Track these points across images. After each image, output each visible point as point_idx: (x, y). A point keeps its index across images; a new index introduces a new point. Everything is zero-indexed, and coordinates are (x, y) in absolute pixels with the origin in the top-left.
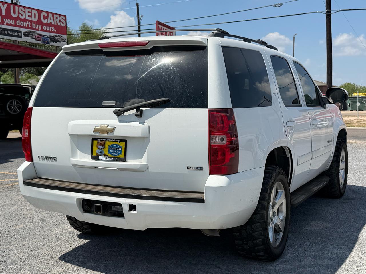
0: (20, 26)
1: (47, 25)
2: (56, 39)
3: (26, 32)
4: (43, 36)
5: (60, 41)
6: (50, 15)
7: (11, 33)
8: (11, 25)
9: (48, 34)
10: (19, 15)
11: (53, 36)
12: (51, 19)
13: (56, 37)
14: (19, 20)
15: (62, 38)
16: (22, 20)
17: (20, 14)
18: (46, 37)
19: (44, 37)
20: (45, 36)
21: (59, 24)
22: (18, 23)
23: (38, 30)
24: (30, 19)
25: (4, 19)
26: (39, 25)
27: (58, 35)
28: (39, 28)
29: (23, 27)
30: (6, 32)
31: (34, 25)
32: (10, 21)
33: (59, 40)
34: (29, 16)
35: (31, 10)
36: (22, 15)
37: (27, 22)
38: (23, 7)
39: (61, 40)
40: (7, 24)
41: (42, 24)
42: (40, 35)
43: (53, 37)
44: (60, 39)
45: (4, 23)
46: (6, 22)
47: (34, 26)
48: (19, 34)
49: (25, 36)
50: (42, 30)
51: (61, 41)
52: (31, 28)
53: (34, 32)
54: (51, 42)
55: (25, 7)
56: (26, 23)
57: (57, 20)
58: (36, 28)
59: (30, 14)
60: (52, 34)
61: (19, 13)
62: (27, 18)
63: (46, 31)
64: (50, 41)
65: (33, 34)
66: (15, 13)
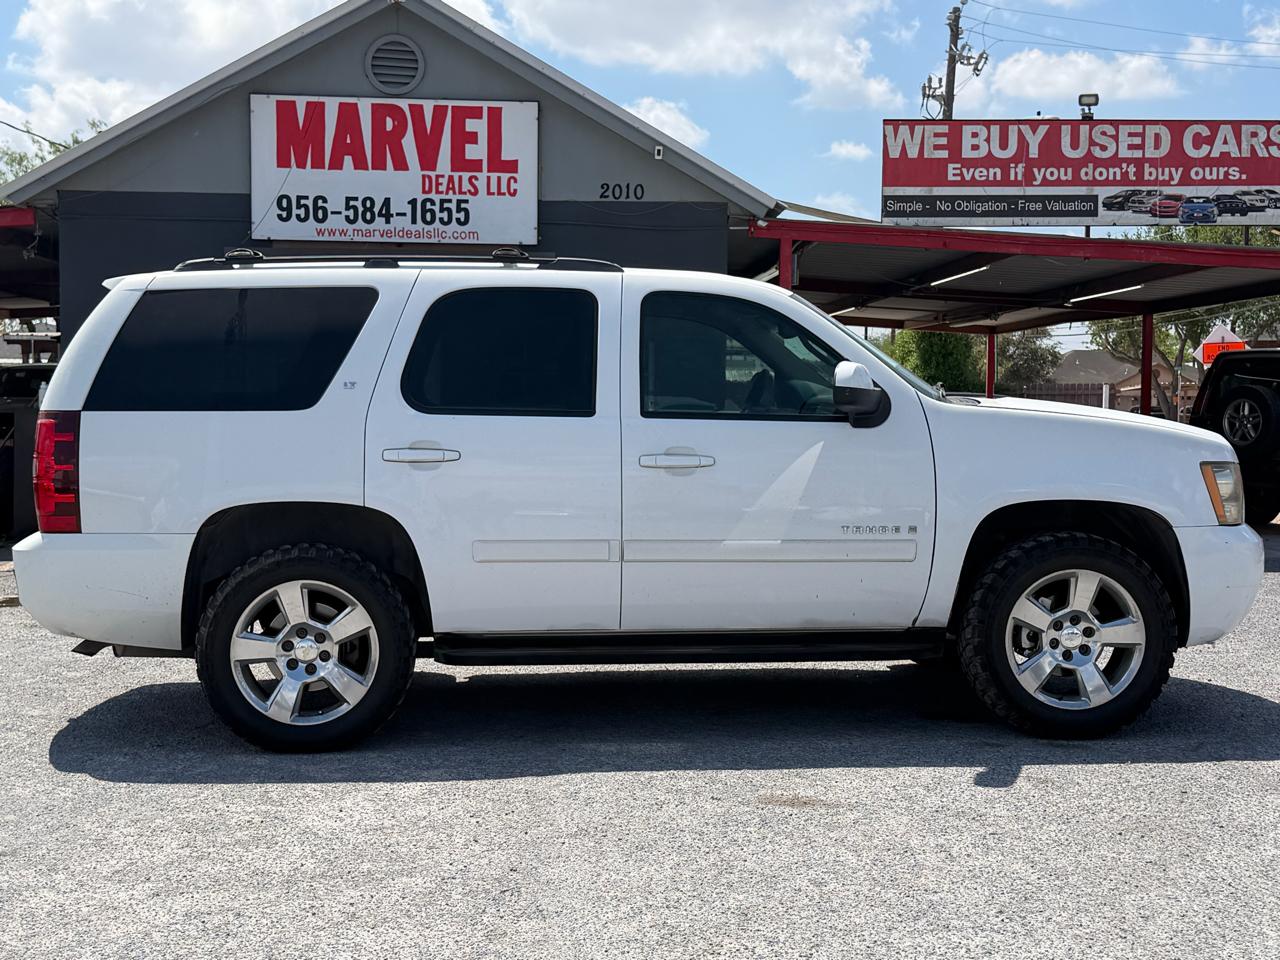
0: (1095, 183)
1: (1207, 162)
2: (1245, 203)
3: (1116, 197)
4: (1189, 200)
5: (1262, 209)
6: (1225, 131)
7: (1057, 207)
8: (1058, 183)
9: (1210, 192)
10: (1092, 148)
11: (1232, 194)
12: (1225, 142)
13: (1246, 198)
14: (1091, 165)
15: (1273, 196)
16: (1099, 163)
17: (1097, 144)
18: (1201, 200)
19: (1193, 202)
20: (1195, 200)
21: (1262, 153)
22: (1087, 174)
23: (1166, 183)
24: (1138, 154)
25: (1035, 170)
26: (1173, 170)
27: (1253, 188)
28: (1171, 178)
29: (1107, 183)
30: (1038, 206)
31: (1153, 170)
32: (1056, 172)
33: (1259, 204)
34: (1131, 147)
35: (1141, 127)
36: (1104, 148)
37: (1124, 165)
38: (1111, 124)
39: (1266, 203)
40: (1045, 183)
41: (1187, 163)
42: (1178, 198)
43: (1233, 197)
44: (1262, 201)
45: (1036, 180)
46: (1039, 178)
47: (1150, 174)
48: (1088, 206)
49: (1109, 209)
50: (1185, 181)
51: (1268, 207)
52: (1140, 180)
53: (1149, 193)
54: (1219, 215)
55: (1115, 123)
56: (1117, 170)
57: (1254, 141)
58: (1161, 178)
59: (1137, 141)
60: (1230, 190)
61: (1092, 143)
62: (1124, 153)
63: (1204, 182)
64: (1216, 211)
65: (1145, 200)
66: (1075, 145)
